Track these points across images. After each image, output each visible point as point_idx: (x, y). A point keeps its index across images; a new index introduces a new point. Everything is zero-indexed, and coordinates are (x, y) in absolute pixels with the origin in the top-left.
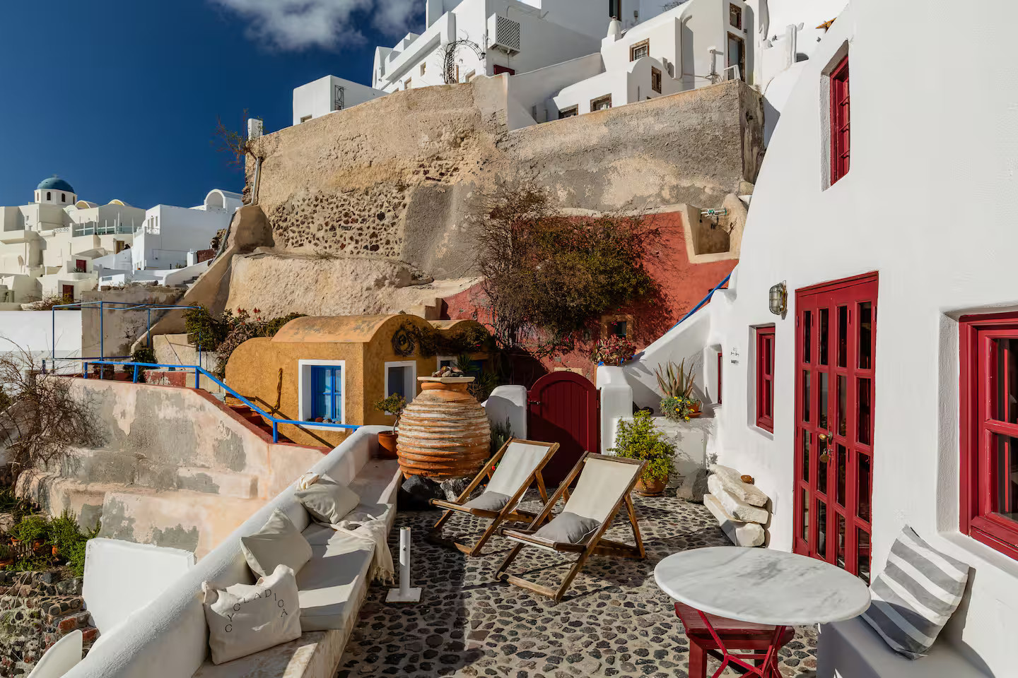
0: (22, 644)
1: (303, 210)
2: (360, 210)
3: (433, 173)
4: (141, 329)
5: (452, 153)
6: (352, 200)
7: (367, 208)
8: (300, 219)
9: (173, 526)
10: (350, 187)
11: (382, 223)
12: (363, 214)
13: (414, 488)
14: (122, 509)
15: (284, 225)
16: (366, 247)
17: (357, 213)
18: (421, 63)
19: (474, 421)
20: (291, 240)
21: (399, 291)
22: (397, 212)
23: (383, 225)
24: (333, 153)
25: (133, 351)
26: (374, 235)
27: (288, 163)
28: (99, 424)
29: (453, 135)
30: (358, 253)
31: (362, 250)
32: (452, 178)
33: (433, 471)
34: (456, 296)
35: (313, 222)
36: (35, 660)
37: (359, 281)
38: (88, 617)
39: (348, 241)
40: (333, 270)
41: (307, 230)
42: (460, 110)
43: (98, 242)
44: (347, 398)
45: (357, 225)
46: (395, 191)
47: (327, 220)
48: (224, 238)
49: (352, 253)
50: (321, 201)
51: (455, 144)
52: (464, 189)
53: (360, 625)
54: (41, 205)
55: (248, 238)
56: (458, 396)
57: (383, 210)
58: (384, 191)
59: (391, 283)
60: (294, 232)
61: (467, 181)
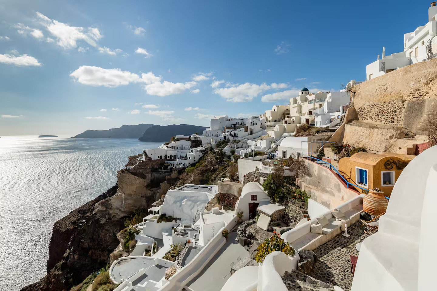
0: (297, 216)
1: (368, 109)
2: (387, 109)
3: (416, 95)
4: (321, 146)
5: (425, 87)
6: (384, 106)
7: (390, 108)
8: (367, 111)
9: (325, 201)
10: (384, 101)
11: (395, 114)
12: (388, 110)
13: (364, 215)
14: (315, 194)
15: (362, 113)
16: (389, 122)
17: (386, 110)
18: (422, 40)
19: (381, 203)
20: (364, 118)
21: (400, 140)
22: (401, 110)
23: (396, 114)
24: (377, 90)
25: (319, 152)
26: (392, 118)
27: (362, 94)
28: (311, 172)
29: (426, 80)
30: (387, 123)
31: (388, 123)
32: (426, 96)
33: (370, 213)
34: (422, 144)
35: (371, 113)
36: (299, 221)
37: (383, 136)
38: (308, 215)
39: (383, 119)
40: (375, 132)
41: (369, 115)
42: (430, 70)
43: (315, 105)
44: (369, 180)
45: (386, 114)
46: (400, 103)
47: (376, 112)
48: (343, 118)
49: (384, 123)
50: (374, 106)
51: (427, 84)
52: (430, 101)
53: (336, 236)
54: (301, 96)
55: (350, 118)
56: (378, 197)
57: (396, 109)
58: (396, 103)
59: (396, 138)
60: (365, 115)
61: (432, 98)
